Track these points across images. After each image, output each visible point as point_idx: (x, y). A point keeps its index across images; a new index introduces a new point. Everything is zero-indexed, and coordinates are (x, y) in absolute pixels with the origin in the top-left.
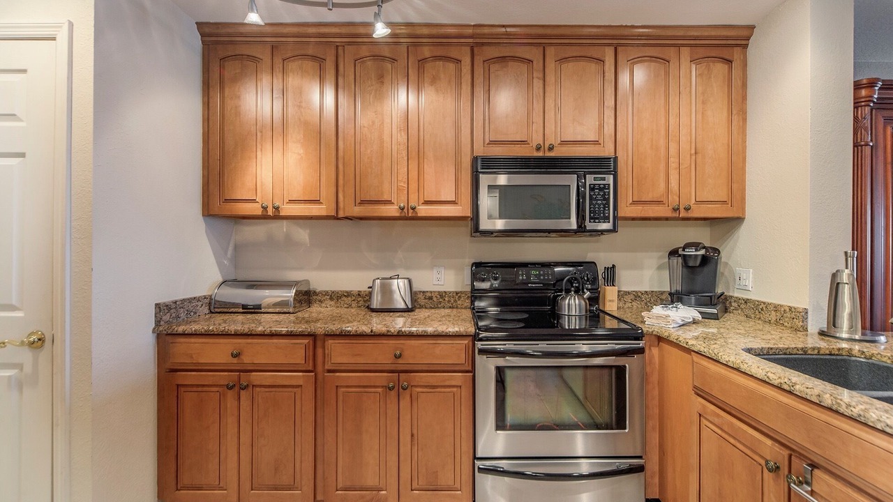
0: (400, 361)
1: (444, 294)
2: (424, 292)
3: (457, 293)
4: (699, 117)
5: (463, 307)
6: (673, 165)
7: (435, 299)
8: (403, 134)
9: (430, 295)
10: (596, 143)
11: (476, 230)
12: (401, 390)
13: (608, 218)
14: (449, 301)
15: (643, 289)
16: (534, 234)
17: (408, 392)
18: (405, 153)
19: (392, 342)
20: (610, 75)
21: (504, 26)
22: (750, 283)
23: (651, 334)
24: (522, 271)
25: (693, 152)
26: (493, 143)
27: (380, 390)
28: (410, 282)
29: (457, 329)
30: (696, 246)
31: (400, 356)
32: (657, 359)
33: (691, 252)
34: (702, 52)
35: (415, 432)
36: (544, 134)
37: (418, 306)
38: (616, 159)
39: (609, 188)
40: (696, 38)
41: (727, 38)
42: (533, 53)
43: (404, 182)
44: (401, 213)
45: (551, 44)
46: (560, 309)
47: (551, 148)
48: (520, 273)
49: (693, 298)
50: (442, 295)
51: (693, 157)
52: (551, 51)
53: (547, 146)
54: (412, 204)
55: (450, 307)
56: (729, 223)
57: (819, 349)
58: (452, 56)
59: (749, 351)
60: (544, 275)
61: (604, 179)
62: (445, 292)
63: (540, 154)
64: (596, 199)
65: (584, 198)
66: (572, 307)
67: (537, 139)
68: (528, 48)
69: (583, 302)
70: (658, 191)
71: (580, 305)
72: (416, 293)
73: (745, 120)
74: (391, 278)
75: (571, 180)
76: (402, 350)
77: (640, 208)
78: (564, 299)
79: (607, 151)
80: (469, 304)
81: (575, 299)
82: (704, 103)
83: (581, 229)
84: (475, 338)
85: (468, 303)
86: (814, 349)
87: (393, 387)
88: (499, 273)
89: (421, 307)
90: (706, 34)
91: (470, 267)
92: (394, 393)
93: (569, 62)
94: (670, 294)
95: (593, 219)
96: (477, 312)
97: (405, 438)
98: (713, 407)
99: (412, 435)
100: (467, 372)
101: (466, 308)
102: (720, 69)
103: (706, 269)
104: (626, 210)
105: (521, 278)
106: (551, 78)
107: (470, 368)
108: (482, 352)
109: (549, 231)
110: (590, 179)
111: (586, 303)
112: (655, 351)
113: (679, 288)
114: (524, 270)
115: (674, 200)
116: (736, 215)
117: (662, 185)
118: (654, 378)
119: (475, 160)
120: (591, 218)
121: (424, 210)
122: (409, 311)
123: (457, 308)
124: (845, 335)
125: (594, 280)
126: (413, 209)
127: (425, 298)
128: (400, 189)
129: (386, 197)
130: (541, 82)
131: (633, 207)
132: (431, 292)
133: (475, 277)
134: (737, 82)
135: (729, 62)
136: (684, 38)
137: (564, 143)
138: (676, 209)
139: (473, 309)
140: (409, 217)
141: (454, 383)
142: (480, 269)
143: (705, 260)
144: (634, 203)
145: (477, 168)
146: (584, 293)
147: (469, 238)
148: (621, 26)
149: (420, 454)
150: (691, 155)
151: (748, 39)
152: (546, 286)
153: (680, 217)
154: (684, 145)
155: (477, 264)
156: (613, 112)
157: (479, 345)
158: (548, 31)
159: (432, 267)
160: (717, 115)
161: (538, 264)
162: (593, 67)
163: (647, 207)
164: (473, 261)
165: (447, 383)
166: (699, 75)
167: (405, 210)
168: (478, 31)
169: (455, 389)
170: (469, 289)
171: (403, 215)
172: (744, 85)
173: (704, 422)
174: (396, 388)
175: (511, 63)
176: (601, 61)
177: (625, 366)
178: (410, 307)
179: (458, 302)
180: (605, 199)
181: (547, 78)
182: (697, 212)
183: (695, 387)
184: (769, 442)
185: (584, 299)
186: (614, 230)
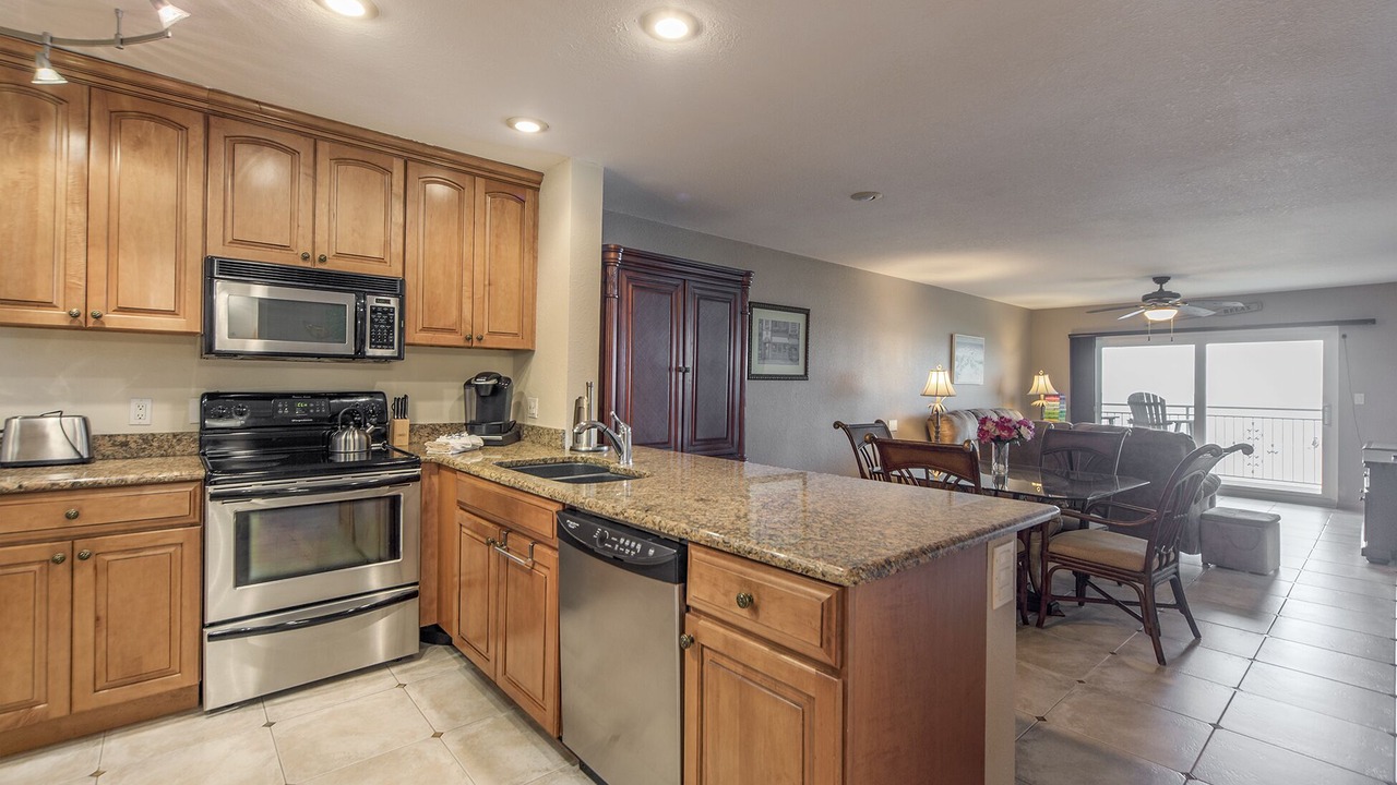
0: (75, 523)
1: (150, 438)
2: (110, 436)
3: (175, 435)
4: (493, 249)
5: (186, 453)
6: (467, 293)
7: (133, 445)
8: (77, 209)
9: (124, 439)
10: (381, 260)
11: (209, 349)
12: (77, 561)
13: (392, 344)
14: (159, 447)
15: (441, 422)
16: (300, 359)
17: (90, 562)
18: (81, 237)
19: (60, 499)
20: (398, 188)
21: (257, 102)
22: (535, 411)
23: (430, 462)
24: (283, 404)
25: (487, 283)
26: (235, 241)
27: (35, 567)
28: (85, 421)
29: (176, 473)
30: (487, 375)
31: (77, 515)
32: (437, 487)
33: (482, 382)
34: (496, 186)
35: (102, 613)
36: (314, 242)
37: (100, 457)
38: (403, 282)
39: (393, 312)
40: (491, 171)
41: (521, 179)
42: (302, 146)
43: (80, 279)
44: (71, 322)
45: (326, 139)
46: (334, 447)
47: (323, 260)
48: (280, 405)
49: (484, 427)
50: (146, 439)
51: (487, 288)
52: (323, 147)
53: (317, 256)
54: (94, 309)
55: (162, 456)
56: (523, 355)
57: (556, 459)
58: (172, 118)
59: (500, 464)
60: (314, 408)
61: (388, 301)
62: (153, 435)
63: (308, 265)
64: (377, 323)
65: (364, 319)
66: (350, 443)
67: (304, 246)
68: (292, 136)
69: (364, 437)
70: (450, 319)
71: (360, 440)
72: (95, 437)
73: (535, 258)
74: (42, 416)
75: (348, 300)
76: (81, 508)
77: (430, 334)
78: (340, 434)
79: (394, 271)
80: (196, 450)
81: (354, 434)
82: (497, 236)
83: (359, 355)
84: (206, 481)
85: (195, 447)
86: (552, 459)
87: (63, 559)
88: (246, 406)
89: (105, 458)
90: (500, 170)
91: (199, 399)
92: (63, 569)
93: (348, 164)
94: (466, 424)
95: (374, 345)
96: (210, 458)
97: (84, 622)
98: (467, 514)
99: (97, 619)
100: (192, 525)
101: (190, 454)
102: (512, 205)
103: (498, 399)
104: (414, 336)
105: (280, 412)
106: (323, 178)
107: (197, 520)
108: (214, 497)
109: (319, 356)
110: (372, 301)
111: (368, 439)
112: (435, 479)
113: (474, 418)
114: (286, 402)
115: (466, 329)
116: (526, 347)
117: (455, 313)
118: (435, 505)
119: (208, 262)
120: (371, 343)
121: (114, 320)
122: (83, 463)
123: (174, 455)
124: (583, 449)
125: (382, 411)
126: (98, 317)
127: (114, 445)
128: (71, 288)
129: (40, 297)
130: (311, 180)
131: (423, 334)
132: (126, 436)
133: (205, 413)
134: (529, 222)
135: (522, 201)
136: (478, 168)
137: (339, 255)
138: (469, 339)
139: (204, 454)
140: (86, 327)
141: (170, 541)
142: (214, 402)
143: (496, 390)
144: (424, 329)
145: (212, 273)
146: (367, 427)
147: (197, 359)
148: (411, 141)
149: (110, 641)
150: (484, 285)
151: (540, 184)
152: (318, 422)
153: (471, 345)
154: (478, 276)
155: (212, 396)
156: (401, 230)
157: (210, 489)
158: (322, 124)
159: (128, 401)
160: (511, 251)
161: (308, 394)
162: (377, 176)
163: (438, 335)
164: (205, 391)
165: (160, 542)
166: (494, 208)
167: (82, 318)
168: (217, 97)
169: (172, 549)
170: (197, 429)
171: (76, 324)
172: (536, 225)
173: (464, 529)
174: (68, 561)
175: (267, 149)
176: (387, 171)
177: (399, 496)
178: (85, 456)
179: (177, 448)
180: (388, 323)
181: (319, 178)
182: (489, 342)
183: (459, 502)
184: (491, 525)
185: (366, 435)
186: (400, 357)
